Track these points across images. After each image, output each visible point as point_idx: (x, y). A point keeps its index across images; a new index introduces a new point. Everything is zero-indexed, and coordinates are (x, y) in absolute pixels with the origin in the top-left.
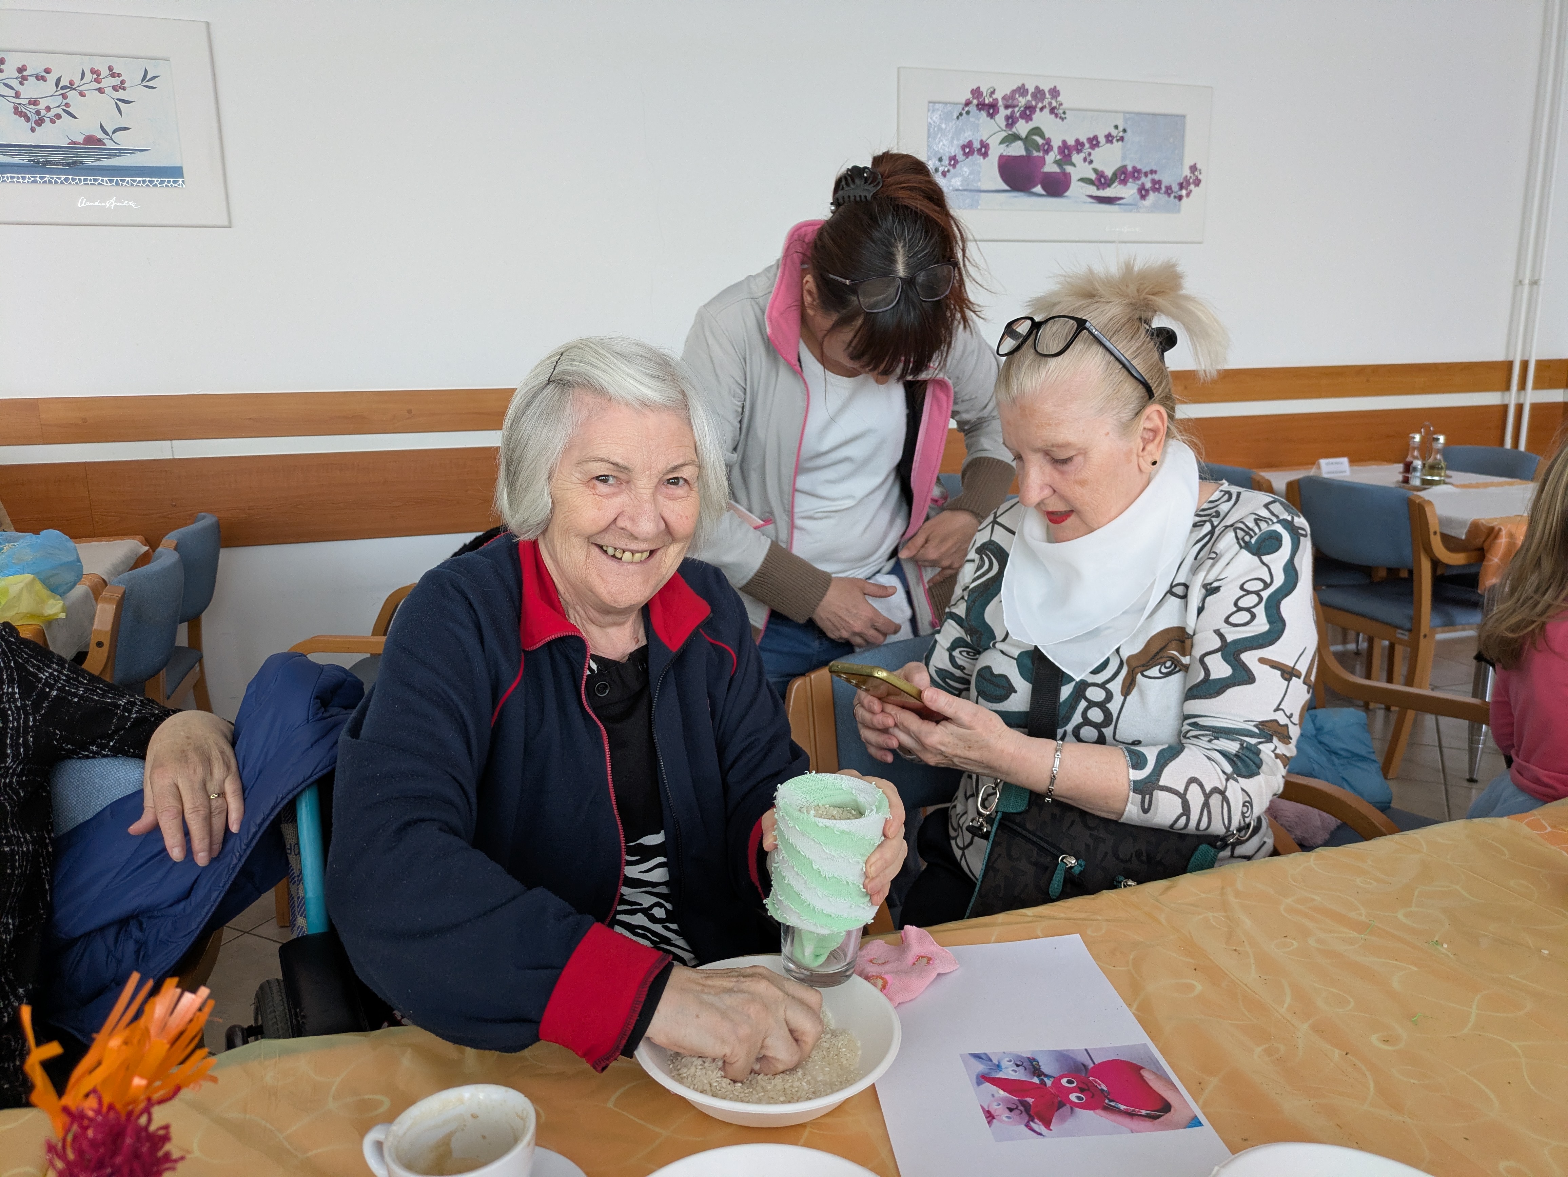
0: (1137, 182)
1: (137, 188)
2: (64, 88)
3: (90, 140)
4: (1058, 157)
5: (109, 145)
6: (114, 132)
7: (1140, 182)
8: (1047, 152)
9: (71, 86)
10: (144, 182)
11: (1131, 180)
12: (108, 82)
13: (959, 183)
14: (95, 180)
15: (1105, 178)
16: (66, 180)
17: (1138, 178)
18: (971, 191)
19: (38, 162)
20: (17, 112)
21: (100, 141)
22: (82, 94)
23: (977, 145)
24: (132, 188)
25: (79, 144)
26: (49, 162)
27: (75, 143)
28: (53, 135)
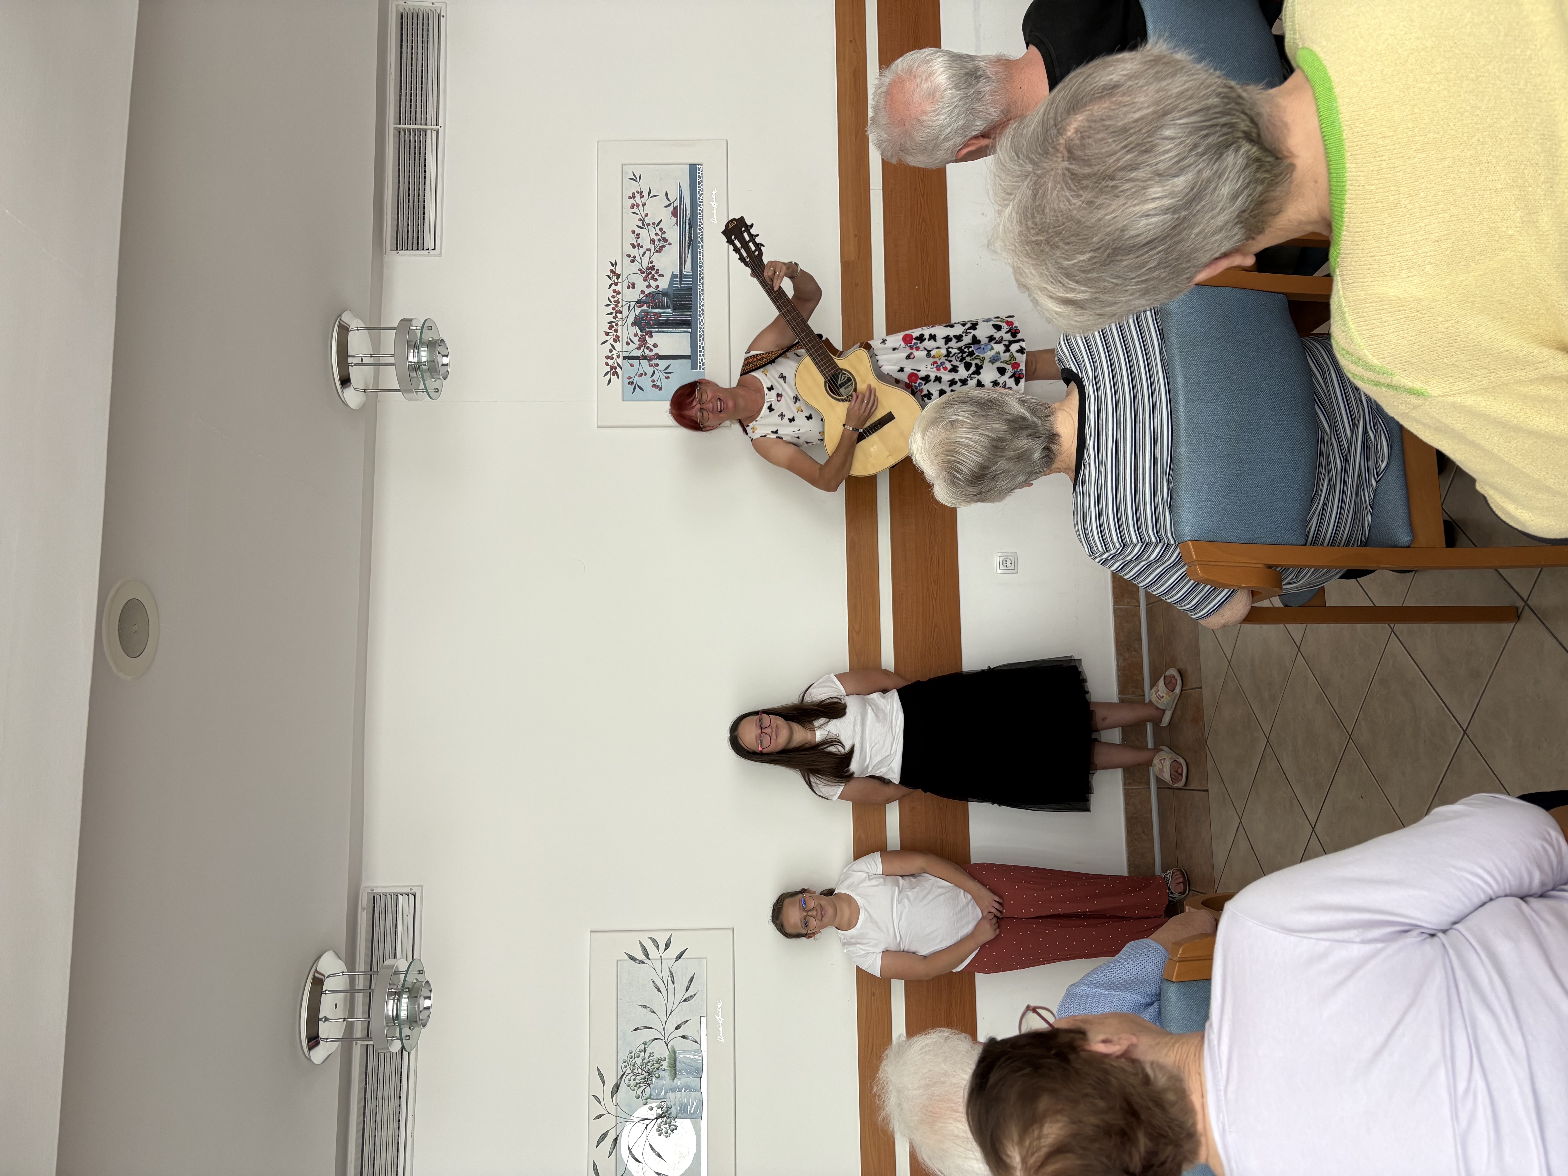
1: (704, 191)
2: (643, 224)
3: (674, 213)
5: (677, 203)
6: (669, 200)
9: (642, 220)
10: (699, 187)
12: (639, 200)
14: (700, 214)
16: (701, 231)
19: (690, 243)
20: (660, 250)
21: (675, 209)
22: (647, 215)
24: (704, 194)
25: (677, 220)
26: (690, 238)
27: (677, 223)
28: (673, 234)
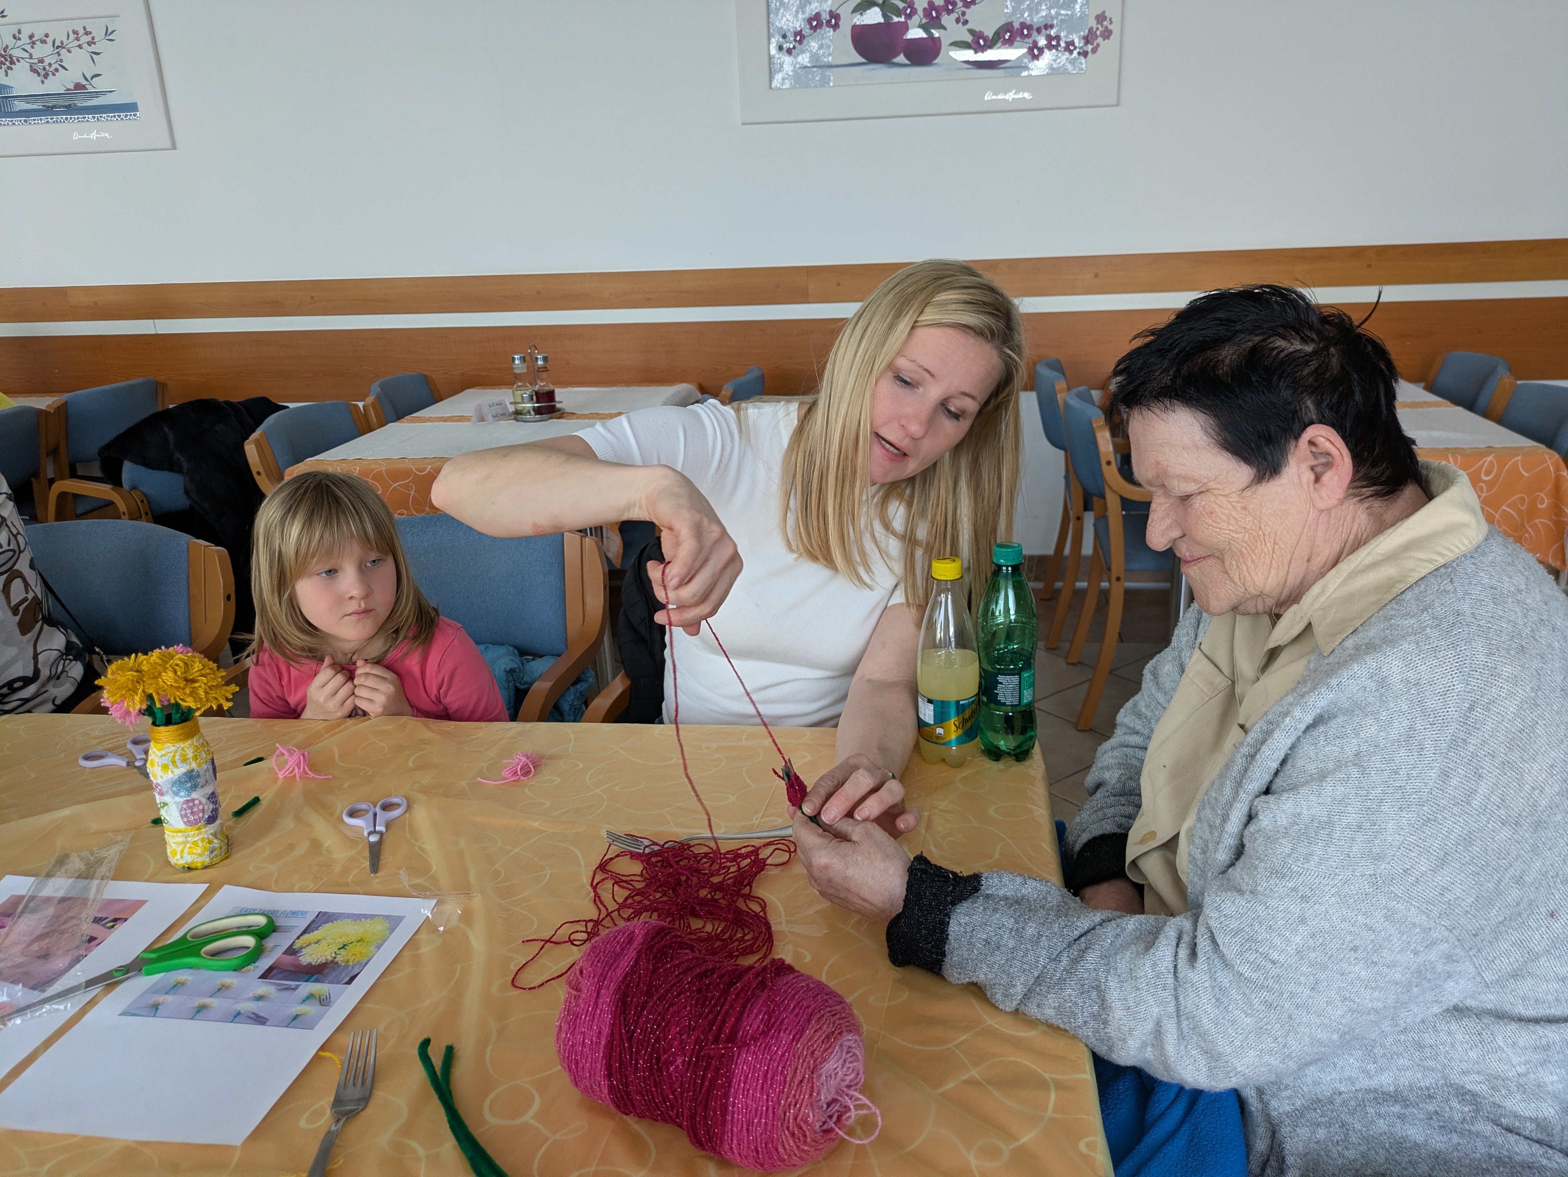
0: (1026, 40)
1: (111, 122)
2: (59, 47)
3: (78, 86)
4: (924, 21)
5: (90, 89)
6: (92, 78)
7: (1031, 40)
8: (909, 17)
9: (62, 46)
10: (115, 116)
11: (1018, 39)
12: (85, 39)
13: (807, 60)
14: (84, 118)
15: (985, 39)
16: (67, 119)
17: (1029, 36)
18: (821, 67)
19: (48, 107)
20: (33, 70)
21: (84, 87)
22: (69, 51)
23: (825, 17)
24: (108, 123)
25: (72, 90)
26: (54, 107)
27: (68, 90)
28: (55, 85)
